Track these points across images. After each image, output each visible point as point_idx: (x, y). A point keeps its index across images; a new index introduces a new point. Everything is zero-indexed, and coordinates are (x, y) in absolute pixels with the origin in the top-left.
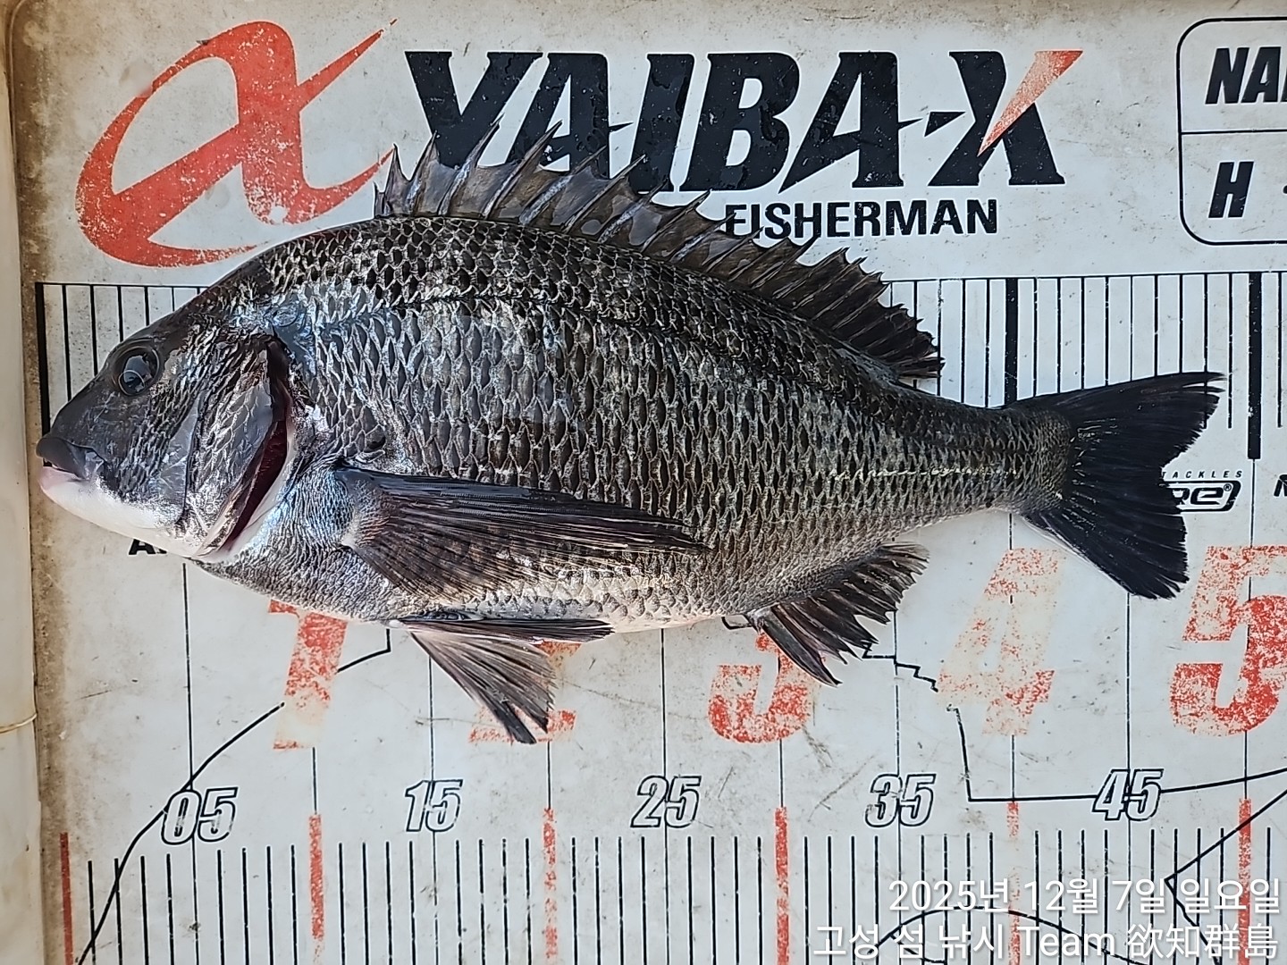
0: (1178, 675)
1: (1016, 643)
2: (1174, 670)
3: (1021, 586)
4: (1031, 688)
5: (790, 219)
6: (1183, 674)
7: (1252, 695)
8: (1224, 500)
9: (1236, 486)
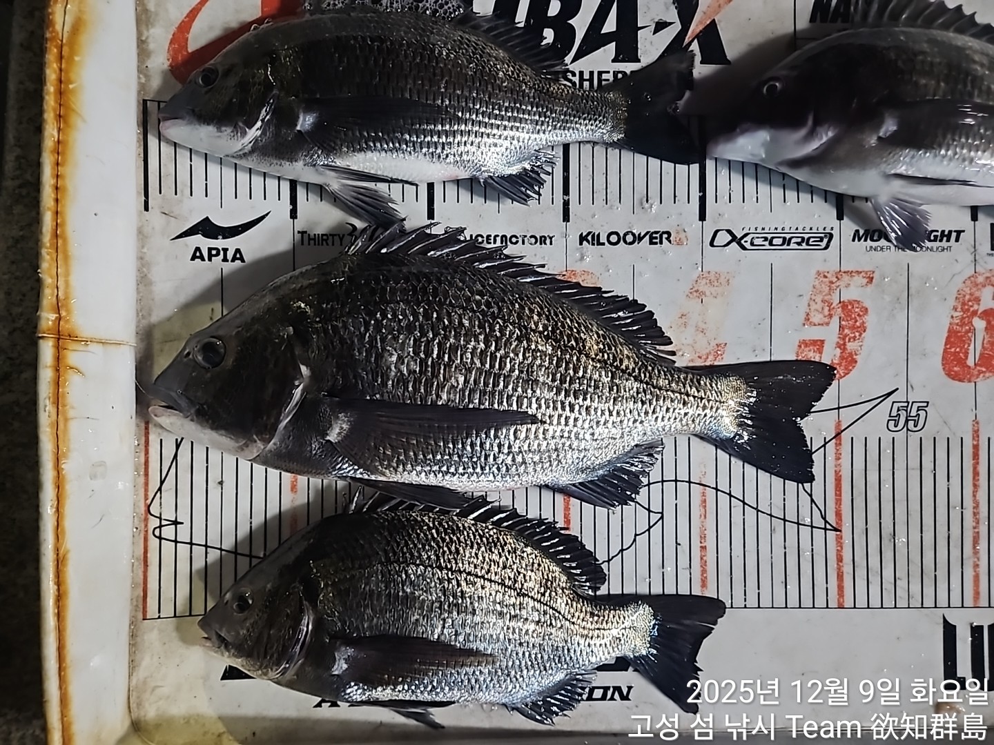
0: (800, 346)
1: (704, 326)
2: (797, 343)
3: (708, 293)
4: (712, 352)
5: (576, 79)
6: (803, 346)
7: (842, 358)
8: (824, 244)
9: (831, 236)
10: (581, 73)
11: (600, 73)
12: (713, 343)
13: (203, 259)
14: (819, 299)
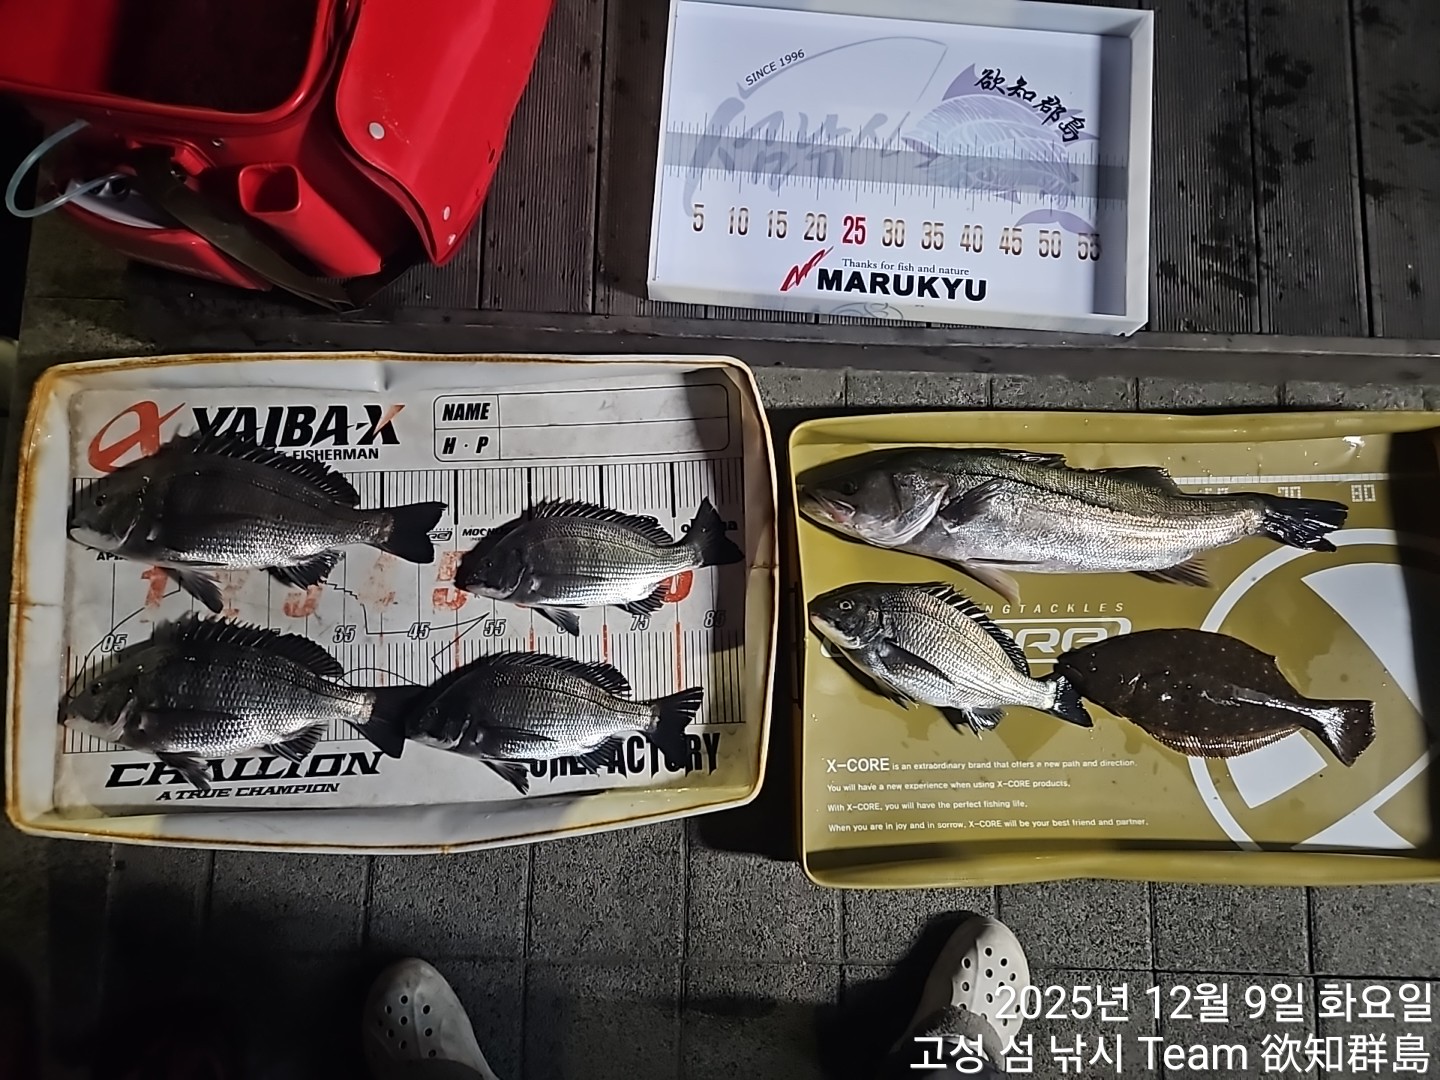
0: (435, 591)
1: (383, 584)
3: (385, 565)
4: (388, 597)
5: (314, 455)
7: (458, 598)
8: (447, 537)
9: (451, 533)
10: (316, 452)
11: (327, 451)
12: (388, 593)
13: (103, 558)
14: (445, 567)
